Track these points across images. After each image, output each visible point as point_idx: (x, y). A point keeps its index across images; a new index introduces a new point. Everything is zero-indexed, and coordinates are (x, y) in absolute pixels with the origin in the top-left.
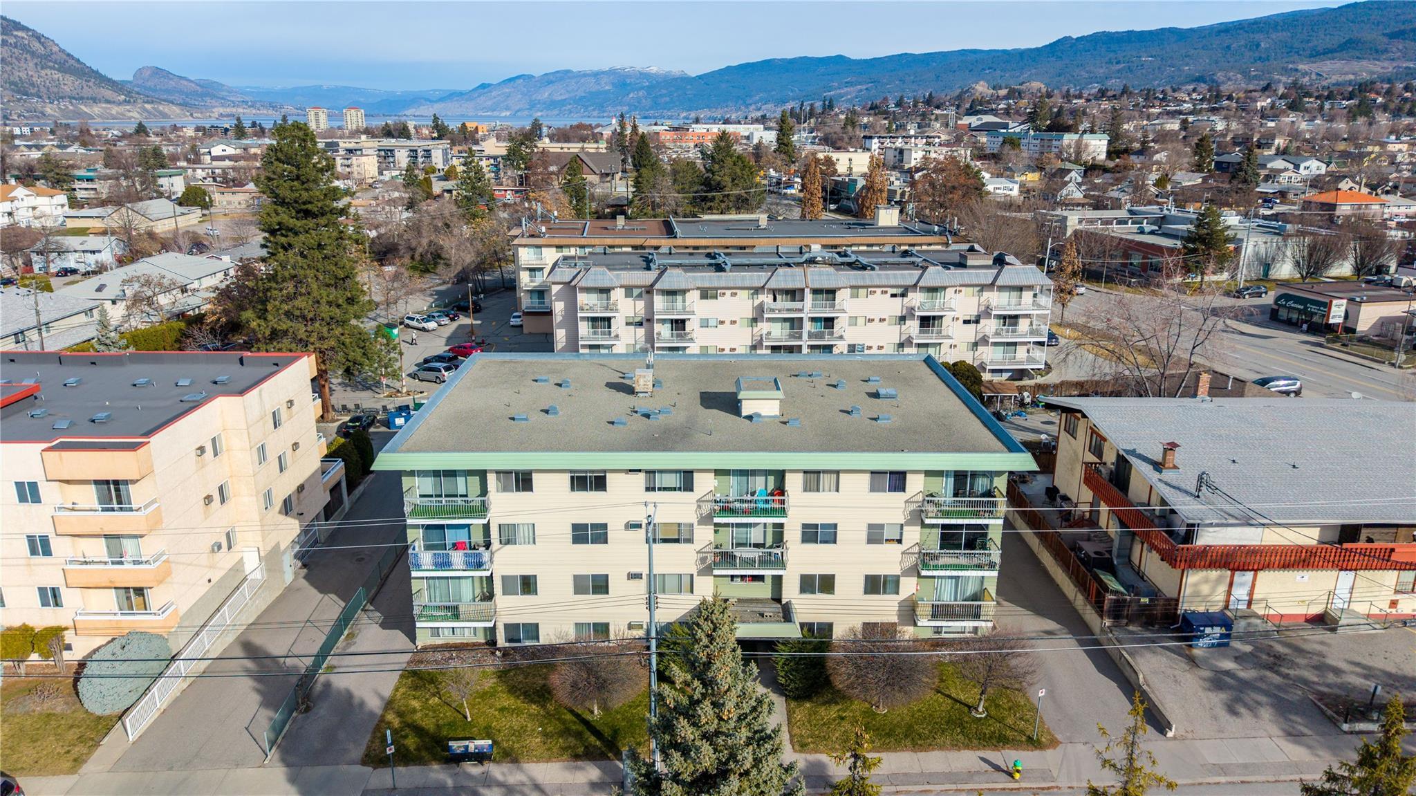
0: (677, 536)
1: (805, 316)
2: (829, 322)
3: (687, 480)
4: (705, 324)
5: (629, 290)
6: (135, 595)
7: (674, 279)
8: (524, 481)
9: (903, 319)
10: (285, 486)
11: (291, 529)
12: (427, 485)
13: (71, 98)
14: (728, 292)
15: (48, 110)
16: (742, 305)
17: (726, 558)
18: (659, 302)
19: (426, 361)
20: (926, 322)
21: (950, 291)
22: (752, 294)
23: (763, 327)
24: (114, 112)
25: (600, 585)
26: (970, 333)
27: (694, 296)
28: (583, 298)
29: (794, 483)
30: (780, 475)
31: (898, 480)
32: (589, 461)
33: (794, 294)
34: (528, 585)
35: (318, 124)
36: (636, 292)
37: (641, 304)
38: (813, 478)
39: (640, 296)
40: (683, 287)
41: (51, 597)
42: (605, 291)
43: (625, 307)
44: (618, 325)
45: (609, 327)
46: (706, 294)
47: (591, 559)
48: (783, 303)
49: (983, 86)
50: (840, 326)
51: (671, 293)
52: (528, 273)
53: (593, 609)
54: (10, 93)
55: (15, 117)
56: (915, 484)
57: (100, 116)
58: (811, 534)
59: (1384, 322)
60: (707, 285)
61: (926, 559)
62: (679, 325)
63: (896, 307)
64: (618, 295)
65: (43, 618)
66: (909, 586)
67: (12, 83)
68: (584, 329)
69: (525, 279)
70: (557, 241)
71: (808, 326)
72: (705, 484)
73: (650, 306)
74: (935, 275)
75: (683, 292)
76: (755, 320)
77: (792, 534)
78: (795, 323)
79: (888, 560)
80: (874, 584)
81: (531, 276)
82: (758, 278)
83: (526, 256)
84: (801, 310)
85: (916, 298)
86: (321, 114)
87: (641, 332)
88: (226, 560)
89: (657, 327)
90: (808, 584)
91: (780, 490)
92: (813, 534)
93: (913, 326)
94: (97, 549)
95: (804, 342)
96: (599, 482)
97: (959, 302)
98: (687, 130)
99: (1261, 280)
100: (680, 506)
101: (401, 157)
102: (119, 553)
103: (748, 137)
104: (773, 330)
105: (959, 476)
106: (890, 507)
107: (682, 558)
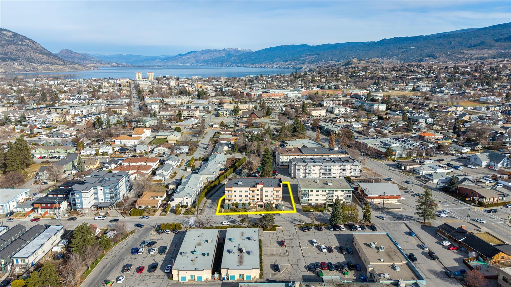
0: (324, 196)
1: (327, 169)
2: (330, 170)
3: (325, 191)
4: (313, 170)
5: (303, 166)
6: (277, 200)
7: (309, 164)
8: (312, 191)
9: (340, 169)
12: (303, 191)
13: (46, 63)
15: (39, 68)
16: (318, 168)
17: (328, 198)
18: (307, 167)
20: (343, 170)
22: (320, 166)
23: (321, 171)
24: (60, 68)
25: (318, 200)
26: (349, 171)
27: (312, 167)
28: (297, 167)
29: (334, 191)
30: (333, 191)
31: (343, 191)
32: (317, 189)
33: (326, 166)
34: (312, 200)
35: (139, 77)
37: (304, 167)
38: (336, 191)
41: (272, 200)
42: (300, 166)
43: (303, 168)
44: (301, 170)
46: (313, 166)
47: (317, 198)
48: (324, 168)
49: (356, 60)
50: (332, 170)
53: (317, 202)
54: (26, 62)
55: (29, 70)
57: (55, 69)
58: (336, 195)
59: (411, 168)
61: (345, 198)
62: (310, 170)
63: (339, 168)
65: (271, 202)
66: (344, 200)
67: (26, 58)
68: (296, 171)
69: (281, 160)
70: (286, 155)
71: (327, 170)
72: (327, 191)
73: (306, 168)
74: (344, 164)
75: (310, 166)
76: (320, 170)
77: (334, 196)
78: (326, 170)
79: (342, 198)
82: (321, 164)
83: (281, 157)
85: (342, 167)
86: (140, 74)
87: (304, 171)
89: (307, 171)
90: (335, 200)
91: (333, 192)
93: (342, 170)
95: (327, 173)
96: (318, 191)
97: (348, 167)
98: (269, 92)
99: (400, 158)
100: (325, 193)
101: (201, 108)
102: (277, 197)
103: (287, 95)
104: (323, 171)
105: (348, 191)
106: (342, 193)
107: (325, 198)
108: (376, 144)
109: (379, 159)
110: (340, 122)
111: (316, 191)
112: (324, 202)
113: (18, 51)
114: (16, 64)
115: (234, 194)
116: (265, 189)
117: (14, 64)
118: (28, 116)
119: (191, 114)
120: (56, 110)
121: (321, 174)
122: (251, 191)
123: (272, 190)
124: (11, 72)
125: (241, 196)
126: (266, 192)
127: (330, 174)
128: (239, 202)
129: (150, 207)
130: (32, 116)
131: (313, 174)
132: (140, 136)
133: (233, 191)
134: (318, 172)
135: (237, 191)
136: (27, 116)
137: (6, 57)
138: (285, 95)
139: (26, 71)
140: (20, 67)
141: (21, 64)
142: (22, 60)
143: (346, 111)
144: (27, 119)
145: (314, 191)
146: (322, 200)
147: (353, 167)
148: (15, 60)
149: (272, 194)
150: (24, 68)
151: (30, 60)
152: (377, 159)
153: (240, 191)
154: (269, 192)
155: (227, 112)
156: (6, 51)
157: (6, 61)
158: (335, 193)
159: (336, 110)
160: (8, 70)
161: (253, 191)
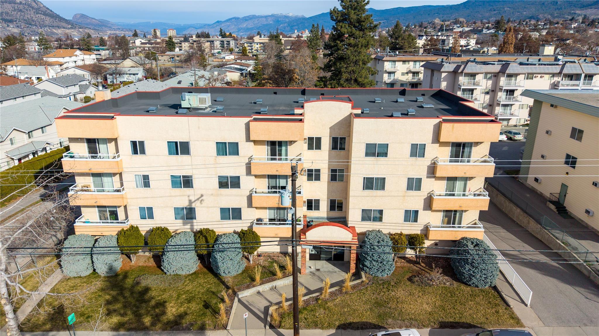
1: (580, 88)
5: (485, 75)
7: (515, 68)
13: (50, 26)
14: (539, 76)
15: (40, 32)
18: (503, 80)
22: (551, 77)
24: (67, 33)
27: (521, 77)
28: (462, 79)
33: (575, 77)
36: (489, 76)
37: (490, 82)
39: (490, 78)
40: (516, 72)
41: (412, 216)
42: (473, 75)
43: (482, 84)
44: (477, 93)
45: (472, 94)
46: (527, 76)
48: (569, 81)
49: (438, 20)
51: (510, 76)
52: (387, 75)
54: (24, 24)
55: (27, 34)
60: (530, 71)
62: (511, 92)
64: (480, 77)
70: (404, 58)
73: (495, 84)
75: (516, 75)
81: (388, 76)
83: (388, 67)
84: (578, 85)
87: (488, 97)
113: (15, 10)
114: (12, 26)
122: (265, 150)
125: (187, 182)
133: (126, 148)
141: (18, 27)
150: (21, 31)
151: (29, 22)
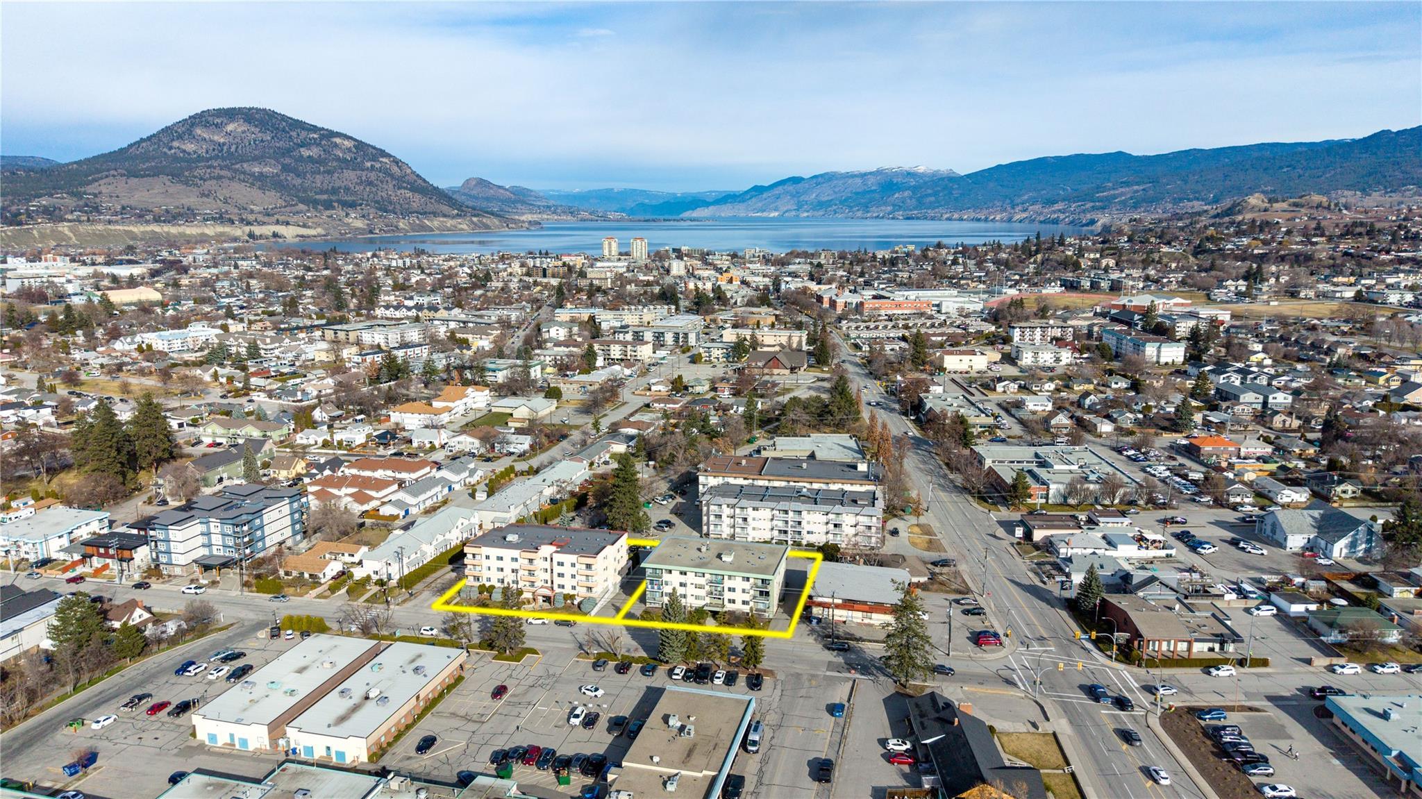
0: (701, 587)
1: (789, 520)
2: (800, 523)
3: (704, 575)
4: (754, 519)
5: (728, 506)
6: (590, 589)
7: (744, 503)
8: (670, 572)
9: (827, 523)
10: (619, 568)
11: (619, 579)
12: (651, 571)
13: (419, 213)
14: (763, 509)
15: (401, 225)
16: (768, 514)
17: (712, 593)
18: (738, 511)
19: (660, 522)
20: (836, 525)
21: (844, 515)
22: (772, 511)
23: (775, 522)
24: (448, 225)
25: (685, 597)
26: (853, 531)
27: (750, 510)
28: (712, 507)
29: (726, 577)
30: (723, 576)
31: (748, 579)
32: (684, 569)
33: (787, 512)
35: (610, 251)
36: (731, 507)
37: (731, 510)
38: (730, 577)
41: (574, 588)
42: (720, 506)
43: (726, 511)
44: (724, 517)
45: (721, 518)
46: (754, 509)
48: (782, 515)
49: (1258, 198)
50: (804, 524)
51: (743, 508)
53: (684, 602)
54: (373, 210)
56: (752, 580)
57: (438, 229)
58: (730, 589)
60: (757, 506)
61: (755, 597)
62: (745, 520)
63: (824, 519)
64: (724, 507)
65: (572, 592)
66: (752, 604)
67: (377, 202)
68: (712, 518)
69: (701, 487)
70: (714, 474)
71: (790, 523)
72: (707, 576)
73: (735, 512)
74: (838, 508)
75: (747, 508)
76: (772, 519)
77: (726, 589)
78: (787, 523)
79: (747, 597)
80: (744, 603)
82: (773, 505)
83: (702, 479)
84: (789, 518)
85: (831, 516)
86: (613, 243)
87: (731, 520)
88: (606, 584)
89: (738, 519)
90: (730, 601)
91: (723, 580)
92: (731, 590)
93: (831, 527)
94: (584, 578)
95: (789, 529)
96: (685, 574)
97: (848, 519)
98: (889, 298)
99: (1061, 504)
100: (702, 581)
101: (669, 337)
102: (588, 580)
103: (938, 306)
104: (781, 525)
105: (763, 580)
106: (747, 585)
107: (702, 593)
108: (1013, 462)
109: (993, 504)
110: (1005, 392)
111: (681, 573)
112: (699, 603)
113: (361, 183)
114: (353, 215)
115: (486, 563)
116: (558, 557)
117: (347, 215)
118: (265, 347)
119: (629, 353)
120: (336, 333)
121: (776, 533)
122: (527, 561)
123: (575, 561)
124: (338, 236)
125: (502, 570)
126: (561, 564)
127: (799, 533)
128: (498, 585)
129: (306, 576)
130: (273, 346)
131: (754, 529)
132: (451, 405)
133: (484, 557)
134: (768, 525)
135: (493, 558)
136: (262, 346)
137: (333, 198)
138: (933, 305)
139: (371, 232)
140: (359, 224)
141: (363, 216)
142: (367, 205)
143: (1058, 360)
144: (262, 352)
145: (676, 574)
146: (697, 598)
147: (860, 518)
148: (353, 205)
149: (574, 571)
150: (368, 225)
151: (384, 207)
152: (987, 502)
153: (501, 559)
154: (567, 565)
155: (720, 352)
156: (337, 185)
157: (333, 208)
158: (728, 583)
159: (1025, 355)
160: (331, 231)
161: (531, 561)
